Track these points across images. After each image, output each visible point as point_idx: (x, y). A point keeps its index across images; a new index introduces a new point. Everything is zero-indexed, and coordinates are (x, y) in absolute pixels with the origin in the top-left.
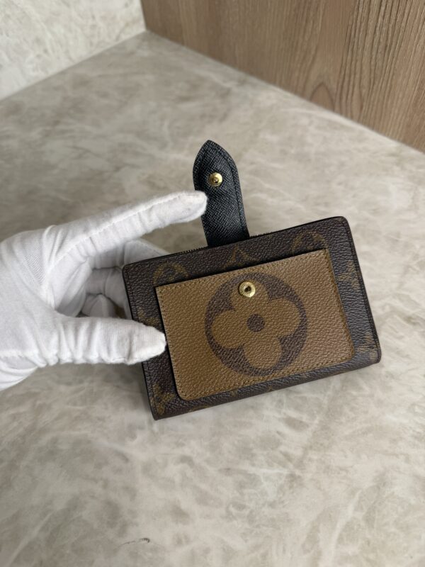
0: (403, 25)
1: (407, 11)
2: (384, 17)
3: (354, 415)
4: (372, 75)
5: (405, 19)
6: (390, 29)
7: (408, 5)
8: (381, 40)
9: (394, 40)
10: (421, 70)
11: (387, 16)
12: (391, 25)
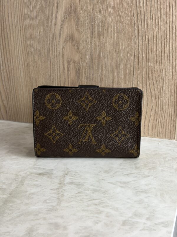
0: (12, 67)
1: (11, 61)
2: (3, 66)
3: (11, 212)
4: (6, 94)
5: (12, 65)
6: (8, 71)
7: (11, 59)
8: (5, 76)
9: (11, 75)
10: (26, 85)
11: (4, 65)
12: (7, 69)
